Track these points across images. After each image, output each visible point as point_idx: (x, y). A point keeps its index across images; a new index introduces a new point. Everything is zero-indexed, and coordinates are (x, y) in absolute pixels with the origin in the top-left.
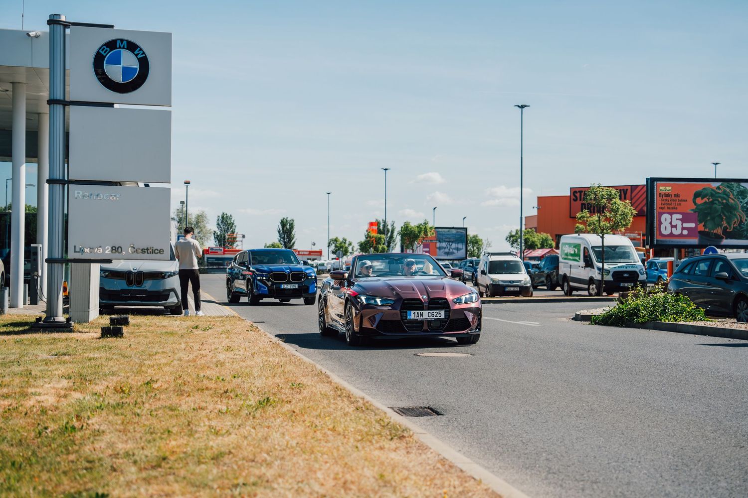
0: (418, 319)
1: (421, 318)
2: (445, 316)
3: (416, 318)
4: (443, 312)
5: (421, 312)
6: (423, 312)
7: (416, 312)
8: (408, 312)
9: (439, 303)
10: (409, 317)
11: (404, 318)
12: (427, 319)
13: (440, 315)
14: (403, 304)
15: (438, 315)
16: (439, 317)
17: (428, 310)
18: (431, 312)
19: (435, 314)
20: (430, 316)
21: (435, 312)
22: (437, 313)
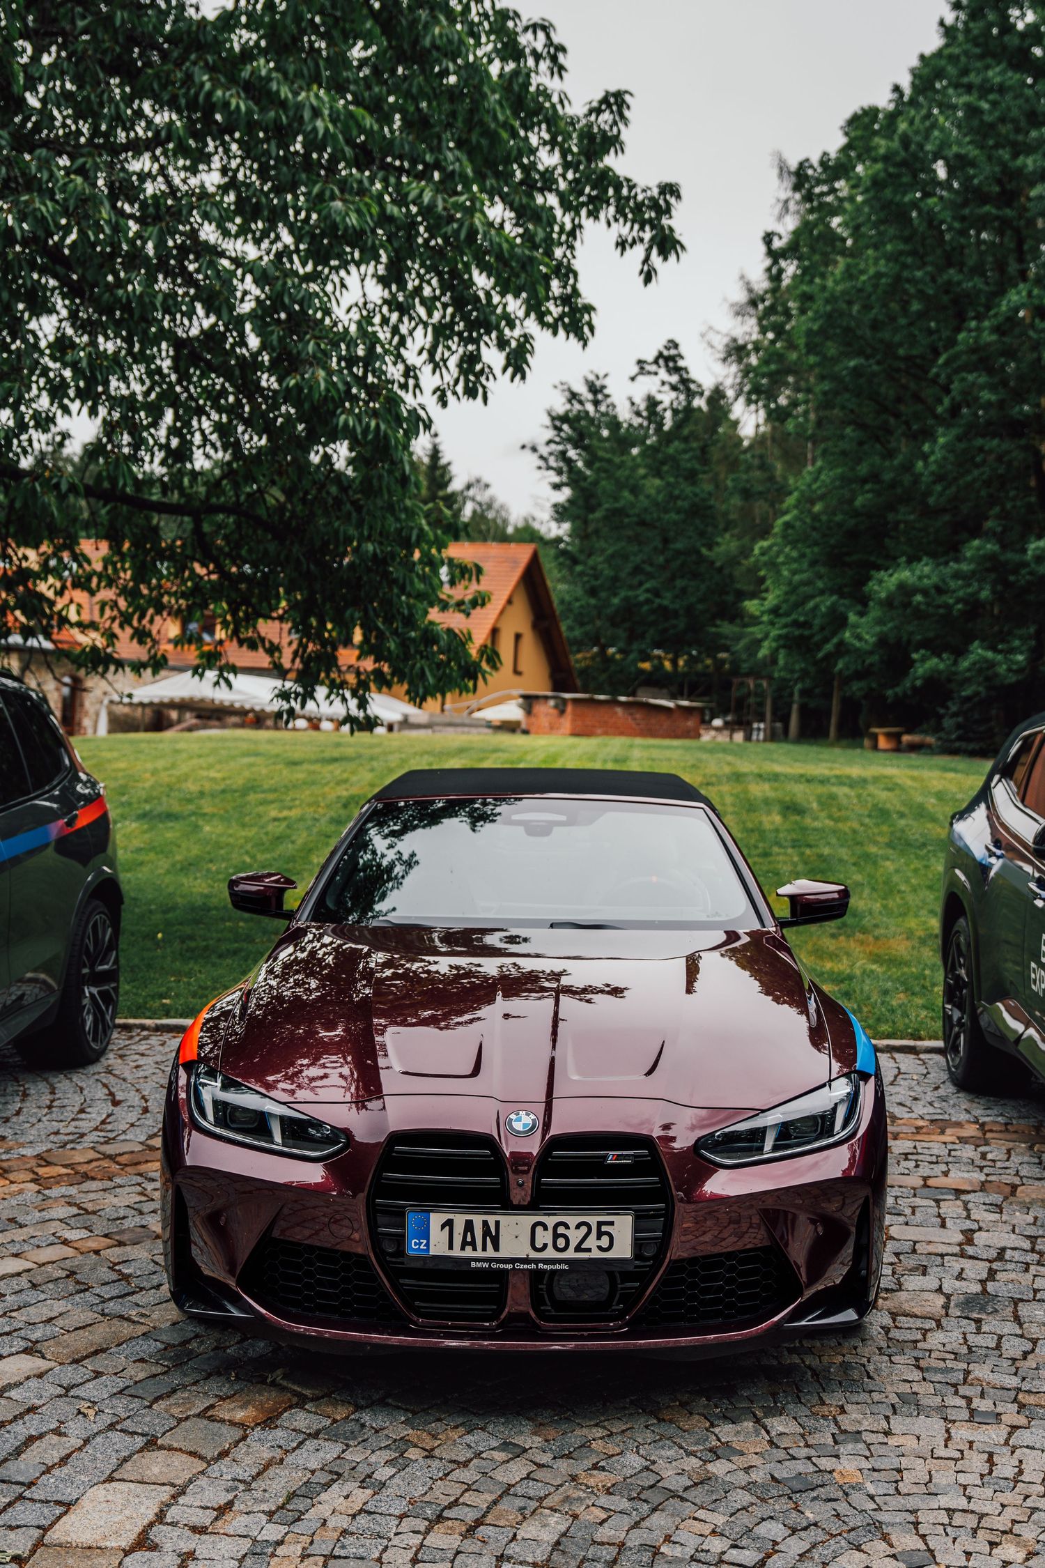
0: (469, 1260)
1: (490, 1253)
2: (638, 1244)
3: (456, 1252)
4: (623, 1227)
5: (491, 1220)
6: (505, 1220)
7: (459, 1220)
8: (414, 1213)
9: (600, 1168)
10: (414, 1246)
11: (389, 1244)
12: (526, 1261)
13: (605, 1241)
15: (592, 1242)
16: (596, 1254)
17: (532, 1207)
18: (551, 1221)
19: (575, 1236)
20: (545, 1246)
21: (572, 1226)
22: (584, 1229)
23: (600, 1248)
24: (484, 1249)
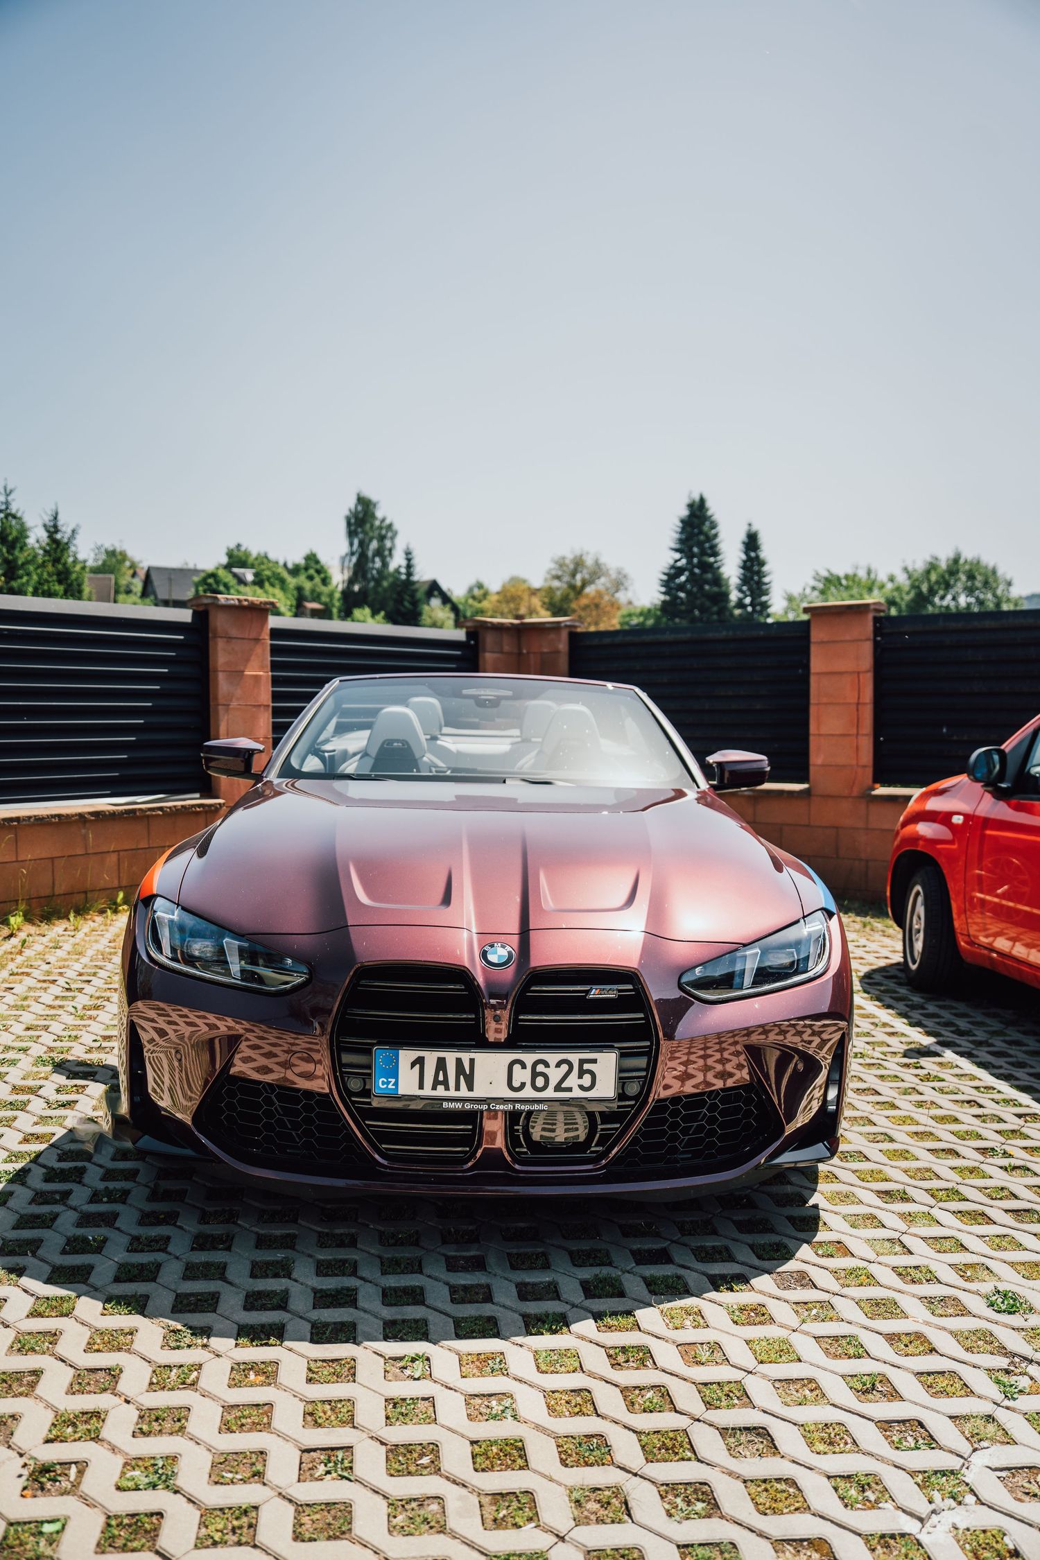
0: (439, 1100)
1: (464, 1092)
2: (622, 1081)
3: (427, 1091)
4: (606, 1064)
5: (465, 1057)
6: (480, 1058)
7: (431, 1057)
8: (380, 1055)
9: (582, 1004)
10: (381, 1084)
11: (355, 1085)
12: (505, 1101)
13: (586, 1080)
14: (355, 997)
15: (572, 1081)
16: (577, 1093)
17: (510, 1044)
18: (529, 1058)
19: (555, 1075)
20: (523, 1085)
21: (553, 1063)
22: (565, 1067)
23: (581, 1087)
24: (458, 1088)
